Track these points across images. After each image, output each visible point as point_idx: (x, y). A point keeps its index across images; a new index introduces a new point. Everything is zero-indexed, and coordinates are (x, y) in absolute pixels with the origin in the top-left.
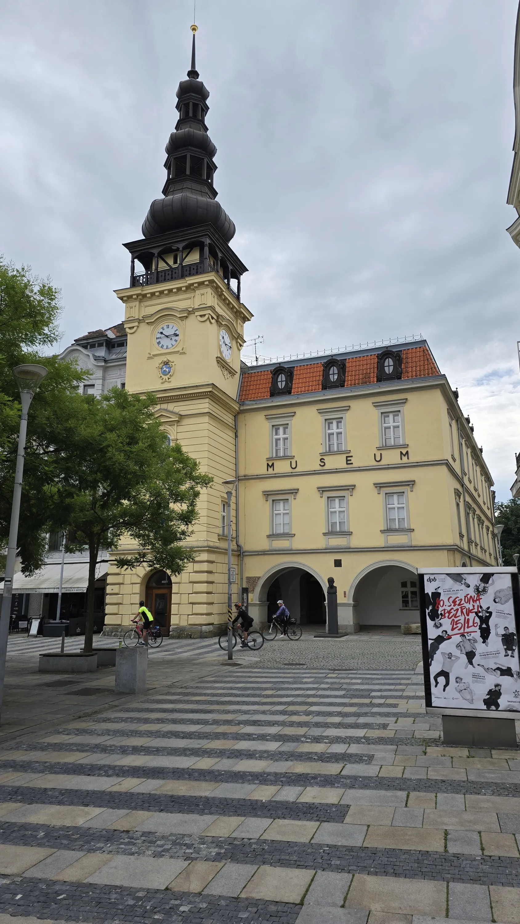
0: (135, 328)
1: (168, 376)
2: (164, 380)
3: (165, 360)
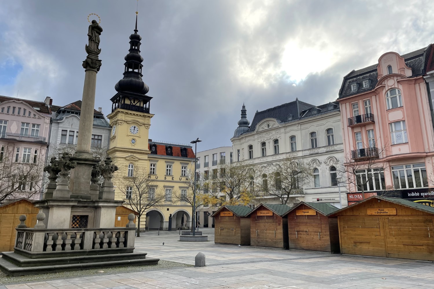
0: (123, 123)
1: (134, 144)
3: (134, 138)
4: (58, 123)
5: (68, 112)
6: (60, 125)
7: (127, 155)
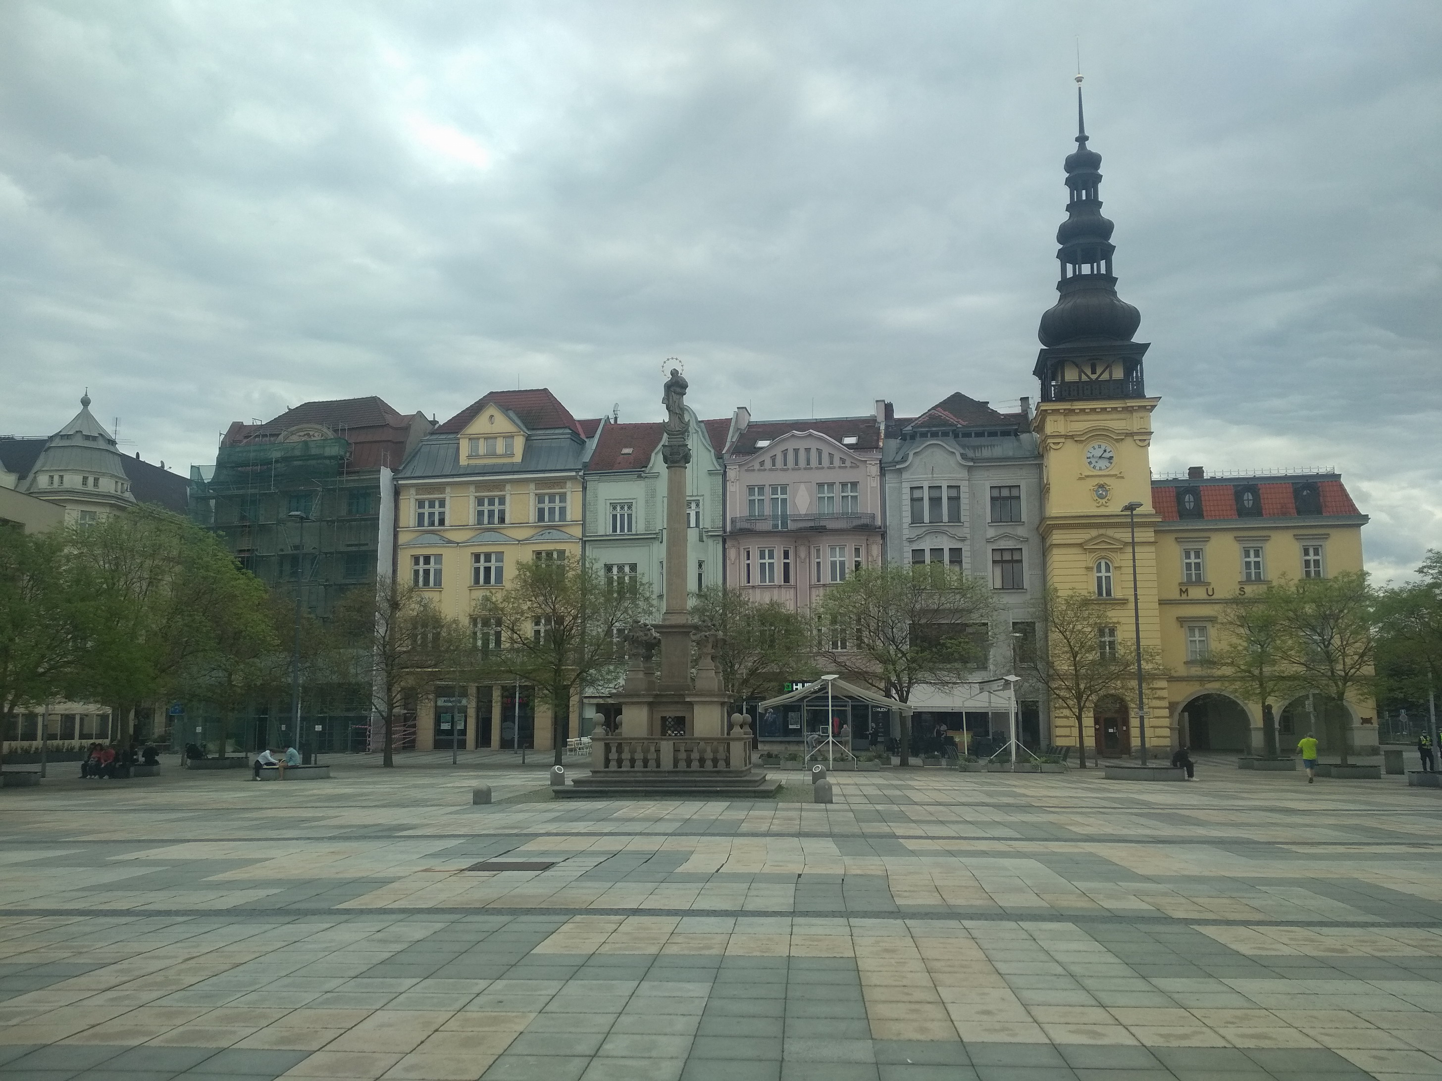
0: (1061, 445)
1: (1106, 500)
2: (1100, 503)
3: (1100, 482)
4: (900, 471)
5: (924, 435)
6: (906, 475)
7: (1088, 537)
